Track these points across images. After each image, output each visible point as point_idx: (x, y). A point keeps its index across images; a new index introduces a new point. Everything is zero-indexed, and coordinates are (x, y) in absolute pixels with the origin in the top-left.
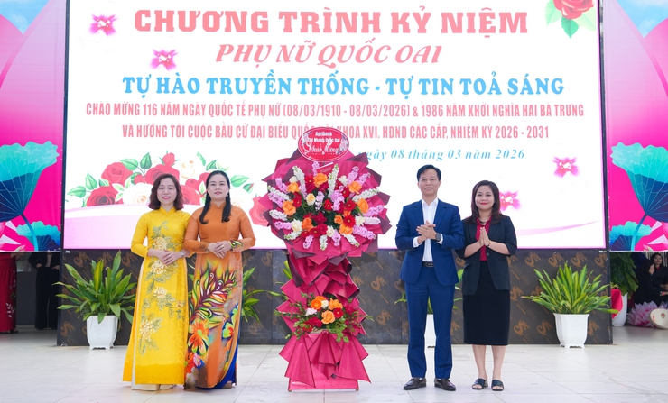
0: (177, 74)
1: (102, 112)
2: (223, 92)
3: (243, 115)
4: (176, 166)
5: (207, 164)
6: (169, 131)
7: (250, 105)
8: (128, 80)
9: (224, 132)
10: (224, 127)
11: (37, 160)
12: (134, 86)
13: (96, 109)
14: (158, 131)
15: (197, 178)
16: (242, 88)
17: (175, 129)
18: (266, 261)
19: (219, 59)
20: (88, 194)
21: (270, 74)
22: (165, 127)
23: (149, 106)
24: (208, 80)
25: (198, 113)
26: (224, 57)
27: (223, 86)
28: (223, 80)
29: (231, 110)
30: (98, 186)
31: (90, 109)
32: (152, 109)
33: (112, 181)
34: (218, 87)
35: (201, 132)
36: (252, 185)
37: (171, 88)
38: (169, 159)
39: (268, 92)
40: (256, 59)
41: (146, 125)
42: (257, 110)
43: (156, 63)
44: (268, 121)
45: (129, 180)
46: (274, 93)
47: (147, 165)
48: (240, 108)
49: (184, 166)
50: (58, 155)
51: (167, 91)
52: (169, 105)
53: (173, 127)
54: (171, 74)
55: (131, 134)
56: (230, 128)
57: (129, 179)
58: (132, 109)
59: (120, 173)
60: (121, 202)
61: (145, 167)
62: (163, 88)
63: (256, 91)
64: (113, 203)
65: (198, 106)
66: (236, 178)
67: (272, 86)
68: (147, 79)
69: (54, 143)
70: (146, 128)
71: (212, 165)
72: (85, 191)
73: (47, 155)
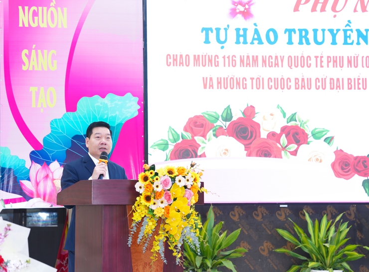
0: (255, 24)
1: (181, 64)
2: (301, 43)
3: (322, 66)
4: (256, 119)
5: (287, 117)
6: (249, 82)
7: (328, 57)
8: (207, 30)
9: (303, 84)
10: (303, 80)
11: (117, 113)
12: (212, 36)
13: (176, 60)
14: (238, 83)
15: (278, 131)
16: (320, 39)
17: (254, 81)
18: (350, 215)
19: (296, 9)
20: (171, 147)
21: (348, 25)
22: (244, 79)
23: (229, 57)
24: (286, 30)
25: (277, 65)
26: (301, 7)
27: (301, 37)
28: (300, 31)
29: (309, 62)
30: (181, 140)
31: (169, 61)
32: (231, 61)
33: (194, 134)
34: (296, 37)
35: (280, 84)
36: (332, 138)
37: (249, 39)
38: (250, 111)
39: (346, 43)
40: (334, 9)
41: (226, 77)
42: (335, 62)
43: (233, 13)
44: (346, 73)
45: (211, 133)
46: (352, 44)
47: (228, 117)
48: (319, 59)
49: (264, 119)
50: (139, 107)
51: (245, 42)
52: (248, 57)
53: (252, 79)
54: (249, 24)
55: (211, 86)
56: (309, 80)
57: (211, 131)
58: (211, 61)
59: (202, 126)
60: (203, 155)
61: (226, 120)
62: (241, 39)
63: (334, 43)
64: (196, 156)
65: (276, 57)
66: (317, 131)
67: (350, 37)
68: (226, 30)
69: (134, 95)
70: (226, 79)
71: (293, 118)
72: (167, 144)
73: (127, 107)
